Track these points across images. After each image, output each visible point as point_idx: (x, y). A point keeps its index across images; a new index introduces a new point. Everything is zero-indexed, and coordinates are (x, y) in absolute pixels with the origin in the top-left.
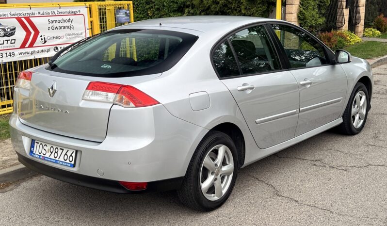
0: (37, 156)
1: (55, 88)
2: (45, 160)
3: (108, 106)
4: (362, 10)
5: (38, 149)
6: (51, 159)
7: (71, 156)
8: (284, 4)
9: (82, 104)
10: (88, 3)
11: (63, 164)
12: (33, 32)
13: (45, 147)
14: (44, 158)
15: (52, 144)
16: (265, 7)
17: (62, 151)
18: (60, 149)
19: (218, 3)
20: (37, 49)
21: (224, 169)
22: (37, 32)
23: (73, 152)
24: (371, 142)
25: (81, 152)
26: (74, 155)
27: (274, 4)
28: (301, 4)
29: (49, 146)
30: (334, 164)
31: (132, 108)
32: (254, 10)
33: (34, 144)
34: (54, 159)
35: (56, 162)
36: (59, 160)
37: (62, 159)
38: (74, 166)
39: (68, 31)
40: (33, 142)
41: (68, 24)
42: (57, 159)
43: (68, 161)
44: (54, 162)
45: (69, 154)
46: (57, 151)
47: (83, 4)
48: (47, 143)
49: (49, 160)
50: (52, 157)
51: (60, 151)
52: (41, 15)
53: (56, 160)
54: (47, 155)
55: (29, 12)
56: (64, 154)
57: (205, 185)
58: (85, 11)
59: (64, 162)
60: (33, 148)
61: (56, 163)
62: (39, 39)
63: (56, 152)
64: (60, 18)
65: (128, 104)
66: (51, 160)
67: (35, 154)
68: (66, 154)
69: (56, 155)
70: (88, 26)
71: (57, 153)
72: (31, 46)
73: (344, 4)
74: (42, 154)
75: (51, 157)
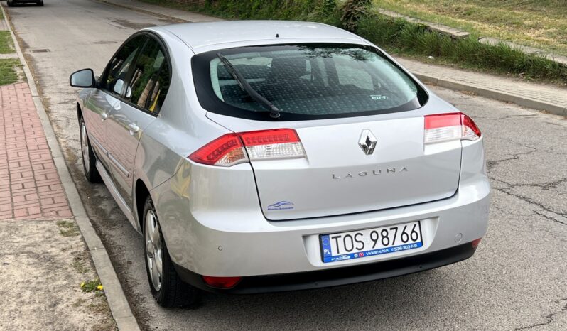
0: (344, 257)
1: (372, 140)
2: (366, 256)
6: (378, 250)
7: (413, 231)
11: (405, 248)
13: (359, 238)
14: (365, 254)
15: (372, 228)
17: (395, 230)
18: (391, 229)
23: (415, 225)
26: (417, 229)
33: (328, 241)
34: (385, 249)
36: (395, 245)
37: (398, 242)
38: (421, 244)
42: (390, 245)
43: (410, 241)
44: (387, 252)
45: (408, 231)
46: (385, 234)
48: (359, 230)
49: (376, 252)
50: (379, 245)
51: (391, 235)
53: (390, 249)
54: (369, 246)
56: (401, 233)
59: (405, 245)
60: (329, 248)
61: (391, 252)
63: (383, 237)
66: (380, 252)
67: (338, 256)
68: (404, 233)
69: (385, 241)
71: (386, 237)
74: (355, 251)
75: (376, 248)
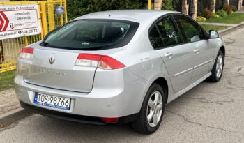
0: (40, 103)
1: (53, 58)
3: (94, 69)
4: (196, 5)
5: (40, 99)
7: (67, 102)
8: (153, 2)
9: (75, 68)
10: (39, 2)
12: (5, 22)
13: (46, 97)
14: (46, 105)
15: (52, 95)
16: (141, 4)
18: (58, 98)
19: (110, 2)
20: (8, 33)
21: (158, 106)
22: (8, 21)
23: (68, 100)
24: (229, 86)
25: (75, 99)
26: (69, 102)
27: (147, 2)
28: (163, 2)
29: (49, 97)
30: (213, 100)
31: (109, 70)
32: (134, 6)
33: (37, 96)
35: (56, 107)
36: (58, 105)
37: (60, 105)
38: (69, 109)
39: (27, 20)
40: (36, 94)
41: (27, 16)
42: (56, 105)
43: (64, 106)
44: (54, 107)
45: (65, 101)
47: (35, 2)
48: (47, 94)
49: (50, 106)
50: (52, 103)
51: (58, 100)
52: (10, 10)
54: (49, 102)
55: (3, 8)
56: (62, 101)
57: (149, 117)
58: (37, 7)
59: (62, 107)
60: (37, 98)
62: (9, 26)
63: (55, 100)
64: (22, 12)
65: (106, 67)
66: (52, 106)
67: (38, 102)
69: (55, 102)
70: (39, 17)
72: (4, 30)
73: (186, 2)
74: (44, 102)
